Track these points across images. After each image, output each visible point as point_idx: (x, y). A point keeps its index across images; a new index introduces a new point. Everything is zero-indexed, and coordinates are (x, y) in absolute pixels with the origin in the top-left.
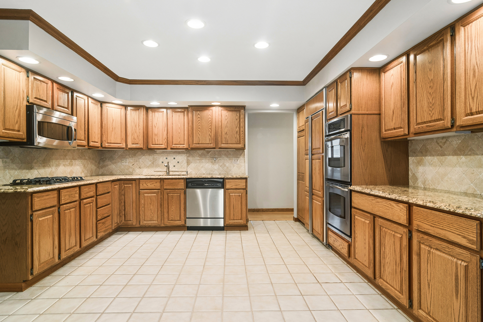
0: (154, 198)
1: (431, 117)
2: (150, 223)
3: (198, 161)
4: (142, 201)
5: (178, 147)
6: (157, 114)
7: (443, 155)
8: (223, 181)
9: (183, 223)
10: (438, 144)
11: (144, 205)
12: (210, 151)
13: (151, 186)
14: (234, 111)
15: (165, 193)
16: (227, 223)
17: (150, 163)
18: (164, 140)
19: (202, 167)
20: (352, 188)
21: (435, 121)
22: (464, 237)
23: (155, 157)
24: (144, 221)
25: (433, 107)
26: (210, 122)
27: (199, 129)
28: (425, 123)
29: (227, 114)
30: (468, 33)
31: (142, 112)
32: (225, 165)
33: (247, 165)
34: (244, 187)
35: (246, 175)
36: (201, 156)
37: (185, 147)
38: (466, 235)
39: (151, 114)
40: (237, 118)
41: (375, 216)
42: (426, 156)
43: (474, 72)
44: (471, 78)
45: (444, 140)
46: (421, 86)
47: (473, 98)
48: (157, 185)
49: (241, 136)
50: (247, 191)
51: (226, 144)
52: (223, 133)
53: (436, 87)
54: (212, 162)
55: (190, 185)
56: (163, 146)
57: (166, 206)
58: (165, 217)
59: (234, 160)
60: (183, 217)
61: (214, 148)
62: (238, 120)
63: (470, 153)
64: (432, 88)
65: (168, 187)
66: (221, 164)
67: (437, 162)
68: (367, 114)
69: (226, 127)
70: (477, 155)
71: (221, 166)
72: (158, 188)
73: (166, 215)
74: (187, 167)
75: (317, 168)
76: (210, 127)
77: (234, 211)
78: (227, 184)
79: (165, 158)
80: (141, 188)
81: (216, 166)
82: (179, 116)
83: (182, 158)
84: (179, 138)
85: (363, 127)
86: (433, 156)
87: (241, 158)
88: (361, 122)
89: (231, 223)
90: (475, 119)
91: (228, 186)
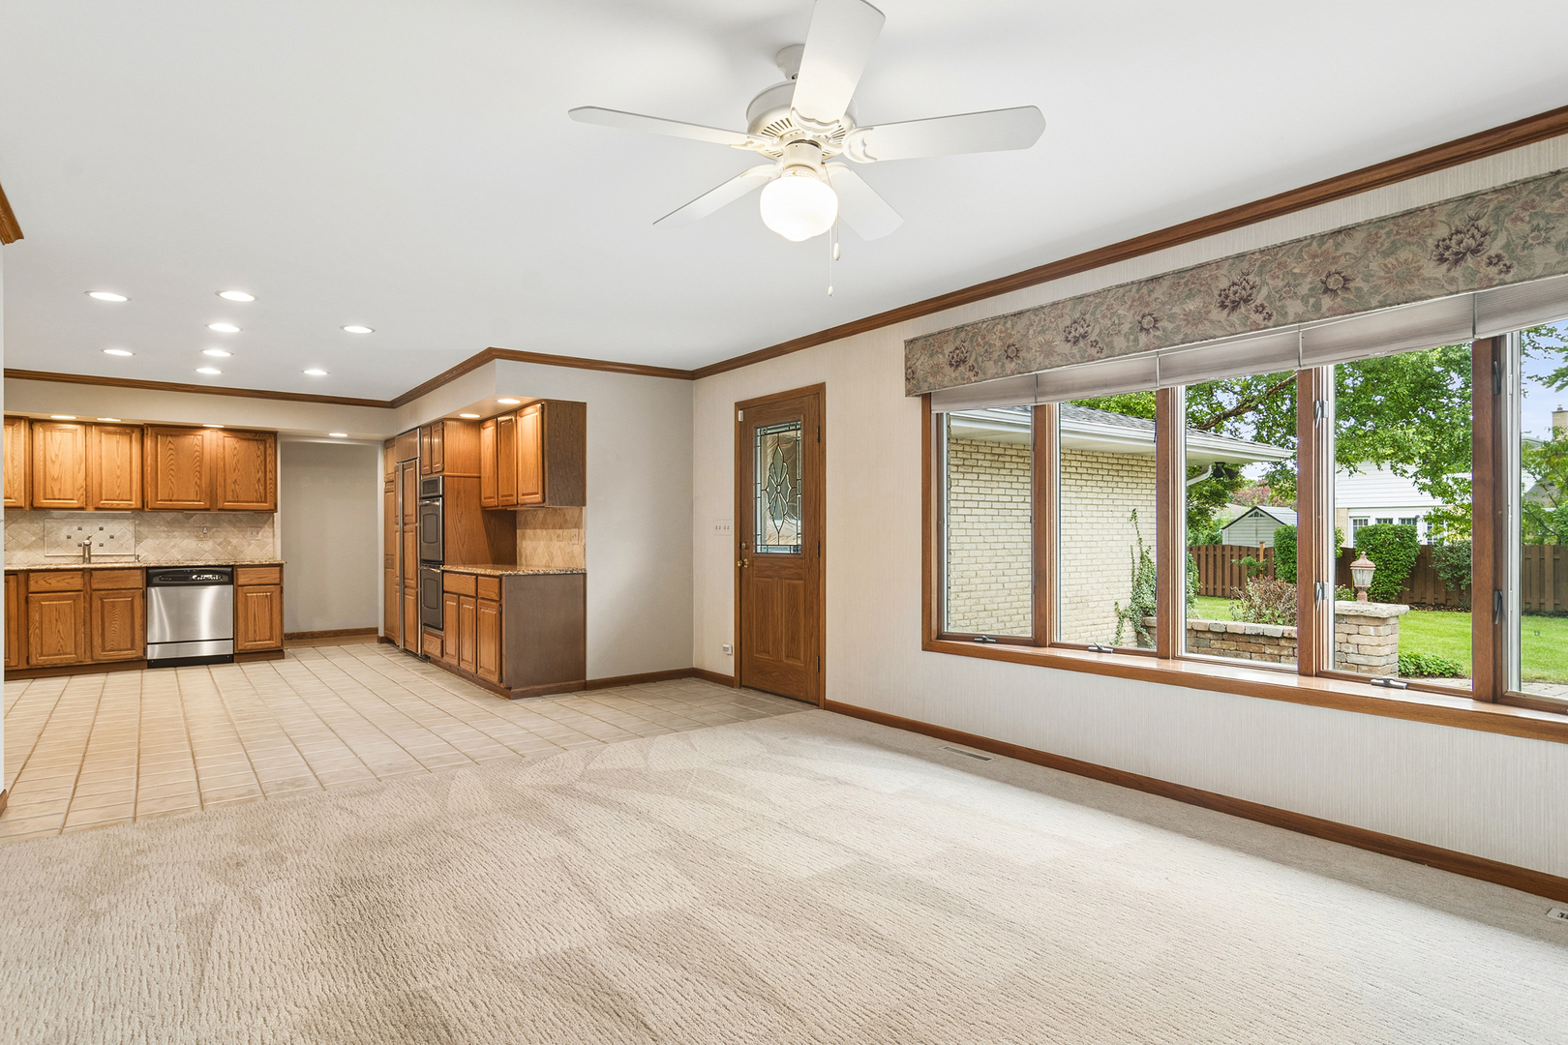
0: (67, 611)
2: (57, 659)
3: (163, 535)
4: (35, 616)
5: (114, 506)
6: (57, 435)
7: (535, 528)
8: (233, 570)
9: (141, 654)
10: (533, 516)
11: (41, 623)
12: (192, 516)
13: (58, 584)
14: (254, 440)
15: (94, 597)
16: (240, 648)
17: (34, 538)
18: (78, 490)
19: (174, 547)
20: (447, 567)
23: (48, 525)
24: (42, 655)
26: (198, 458)
27: (171, 472)
29: (237, 446)
31: (22, 430)
32: (229, 543)
33: (278, 542)
34: (277, 581)
35: (278, 559)
36: (171, 524)
37: (134, 507)
39: (41, 435)
40: (259, 453)
41: (459, 595)
42: (527, 528)
48: (77, 582)
49: (268, 487)
50: (282, 588)
51: (234, 502)
52: (229, 481)
54: (197, 537)
55: (156, 580)
56: (75, 503)
57: (97, 625)
58: (95, 643)
59: (249, 533)
60: (139, 643)
61: (208, 510)
62: (262, 458)
65: (102, 586)
66: (219, 540)
67: (532, 535)
68: (465, 477)
69: (235, 470)
71: (219, 545)
72: (78, 588)
73: (97, 641)
74: (135, 546)
75: (410, 545)
76: (198, 469)
77: (255, 625)
78: (239, 576)
79: (77, 528)
80: (32, 589)
81: (208, 545)
82: (118, 442)
83: (123, 529)
84: (118, 487)
85: (459, 493)
86: (530, 529)
87: (267, 528)
88: (456, 487)
89: (248, 648)
91: (242, 580)
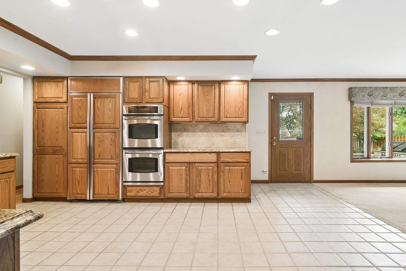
1: (208, 115)
7: (195, 132)
10: (192, 127)
21: (210, 117)
22: (245, 159)
25: (209, 112)
28: (204, 117)
30: (226, 88)
38: (245, 158)
41: (190, 163)
42: (184, 132)
43: (228, 103)
44: (227, 105)
45: (196, 125)
46: (202, 100)
47: (228, 112)
53: (211, 103)
63: (208, 131)
64: (209, 103)
67: (191, 135)
70: (211, 132)
75: (106, 140)
86: (189, 132)
90: (228, 120)
